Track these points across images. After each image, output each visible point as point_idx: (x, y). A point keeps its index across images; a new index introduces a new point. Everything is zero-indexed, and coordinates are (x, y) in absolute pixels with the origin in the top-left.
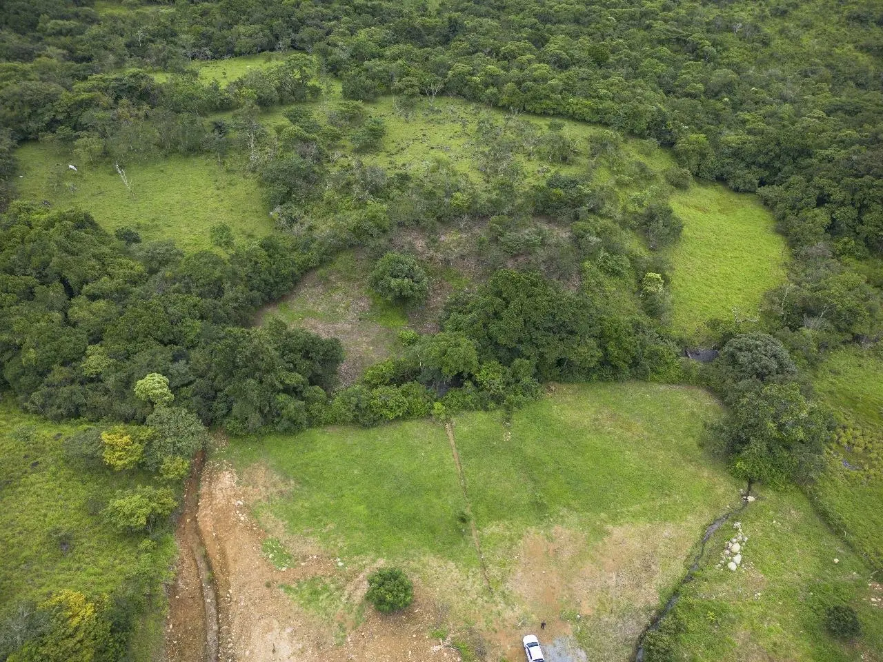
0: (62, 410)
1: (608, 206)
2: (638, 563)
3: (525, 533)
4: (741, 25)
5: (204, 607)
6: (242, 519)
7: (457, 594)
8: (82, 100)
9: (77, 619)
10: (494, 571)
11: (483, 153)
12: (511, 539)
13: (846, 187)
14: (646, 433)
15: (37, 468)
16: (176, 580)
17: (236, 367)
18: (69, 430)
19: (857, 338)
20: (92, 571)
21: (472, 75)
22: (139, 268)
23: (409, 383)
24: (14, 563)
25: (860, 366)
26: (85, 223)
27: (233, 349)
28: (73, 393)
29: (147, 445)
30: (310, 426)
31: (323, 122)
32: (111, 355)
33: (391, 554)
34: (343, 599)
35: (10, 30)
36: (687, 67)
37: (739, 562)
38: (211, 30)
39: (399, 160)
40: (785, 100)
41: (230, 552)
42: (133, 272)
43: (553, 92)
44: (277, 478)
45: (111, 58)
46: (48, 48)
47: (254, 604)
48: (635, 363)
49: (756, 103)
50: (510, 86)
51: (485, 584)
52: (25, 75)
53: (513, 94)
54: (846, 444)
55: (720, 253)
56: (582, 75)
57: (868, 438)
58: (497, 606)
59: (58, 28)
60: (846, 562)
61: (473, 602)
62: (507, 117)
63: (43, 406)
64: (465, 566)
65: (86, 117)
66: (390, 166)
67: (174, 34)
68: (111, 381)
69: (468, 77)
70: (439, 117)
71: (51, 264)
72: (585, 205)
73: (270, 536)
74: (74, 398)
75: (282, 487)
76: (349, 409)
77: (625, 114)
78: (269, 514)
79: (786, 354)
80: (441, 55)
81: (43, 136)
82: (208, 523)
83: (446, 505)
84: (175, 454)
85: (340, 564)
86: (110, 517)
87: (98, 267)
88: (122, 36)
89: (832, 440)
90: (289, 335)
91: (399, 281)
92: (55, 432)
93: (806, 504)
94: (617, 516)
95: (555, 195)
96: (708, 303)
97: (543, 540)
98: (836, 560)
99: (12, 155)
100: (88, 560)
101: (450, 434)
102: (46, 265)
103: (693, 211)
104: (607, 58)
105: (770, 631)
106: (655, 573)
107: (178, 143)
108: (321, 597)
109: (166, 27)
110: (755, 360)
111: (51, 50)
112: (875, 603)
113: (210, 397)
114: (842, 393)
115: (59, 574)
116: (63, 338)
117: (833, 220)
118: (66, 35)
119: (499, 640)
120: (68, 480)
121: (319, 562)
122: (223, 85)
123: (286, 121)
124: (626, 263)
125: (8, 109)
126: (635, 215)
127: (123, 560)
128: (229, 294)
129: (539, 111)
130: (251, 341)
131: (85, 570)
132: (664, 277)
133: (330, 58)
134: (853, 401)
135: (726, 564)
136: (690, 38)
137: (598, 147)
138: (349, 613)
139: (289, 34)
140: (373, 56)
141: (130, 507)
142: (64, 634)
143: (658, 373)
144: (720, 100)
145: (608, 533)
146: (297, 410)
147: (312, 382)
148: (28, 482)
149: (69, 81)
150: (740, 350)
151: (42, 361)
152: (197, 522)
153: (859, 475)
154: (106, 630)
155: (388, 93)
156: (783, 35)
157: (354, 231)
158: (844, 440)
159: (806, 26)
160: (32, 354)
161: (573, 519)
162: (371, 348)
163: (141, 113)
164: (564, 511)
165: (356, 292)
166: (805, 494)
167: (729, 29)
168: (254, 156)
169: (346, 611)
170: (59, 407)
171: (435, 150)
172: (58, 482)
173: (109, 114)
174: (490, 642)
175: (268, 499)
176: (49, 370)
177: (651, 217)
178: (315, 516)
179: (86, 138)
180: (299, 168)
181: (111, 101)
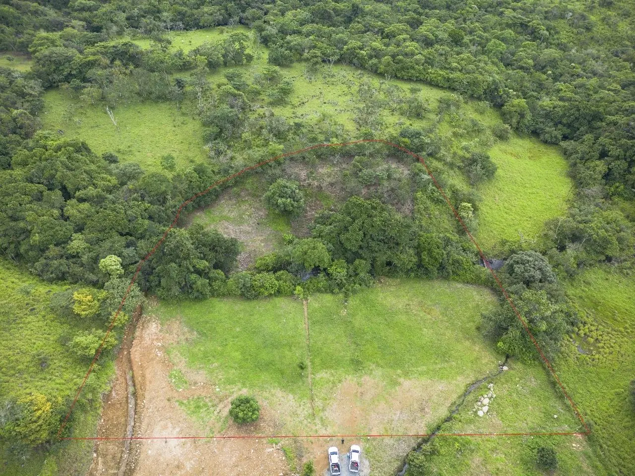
0: (53, 275)
1: (443, 152)
2: (416, 406)
3: (343, 380)
4: (571, 14)
5: (127, 410)
6: (159, 355)
7: (291, 416)
8: (89, 61)
9: (40, 412)
10: (319, 403)
11: (358, 108)
12: (334, 383)
13: (621, 146)
14: (440, 317)
15: (33, 312)
16: (111, 391)
17: (164, 254)
18: (56, 289)
19: (609, 259)
20: (58, 381)
21: (361, 49)
22: (114, 181)
23: (282, 272)
24: (12, 372)
25: (607, 279)
26: (82, 148)
27: (163, 242)
28: (61, 264)
29: (102, 303)
30: (213, 296)
31: (250, 82)
32: (87, 241)
33: (252, 386)
34: (216, 413)
35: (51, 6)
36: (525, 46)
37: (486, 411)
38: (184, 9)
39: (300, 111)
40: (595, 74)
41: (148, 376)
42: (109, 184)
43: (417, 64)
44: (186, 329)
45: (115, 28)
46: (73, 21)
47: (158, 411)
48: (442, 267)
49: (572, 76)
50: (387, 59)
51: (310, 411)
52: (53, 42)
53: (388, 64)
54: (583, 335)
55: (521, 189)
56: (441, 51)
57: (600, 333)
58: (316, 425)
59: (82, 6)
60: (562, 418)
61: (301, 422)
62: (381, 82)
63: (42, 271)
64: (299, 398)
65: (91, 73)
66: (293, 115)
67: (159, 12)
68: (85, 259)
69: (358, 51)
70: (333, 79)
71: (56, 177)
72: (425, 151)
73: (175, 368)
74: (61, 268)
75: (188, 335)
76: (238, 287)
77: (468, 82)
78: (177, 353)
79: (549, 268)
80: (341, 34)
81: (62, 85)
82: (137, 356)
83: (293, 356)
84: (119, 310)
85: (218, 390)
86: (73, 347)
87: (87, 179)
88: (124, 12)
89: (573, 332)
90: (204, 235)
91: (284, 200)
92: (48, 289)
93: (543, 376)
94: (408, 373)
95: (404, 142)
96: (505, 226)
97: (355, 385)
98: (556, 416)
99: (41, 98)
100: (57, 374)
101: (306, 309)
102: (53, 177)
103: (509, 156)
104: (463, 39)
105: (497, 460)
106: (427, 413)
107: (151, 93)
108: (201, 410)
109: (155, 7)
110: (526, 271)
111: (75, 22)
112: (574, 447)
113: (148, 272)
114: (589, 298)
115: (38, 381)
116: (57, 228)
117: (610, 169)
118: (86, 11)
119: (313, 449)
120: (52, 321)
121: (204, 388)
122: (186, 51)
123: (225, 80)
124: (449, 194)
125: (41, 66)
126: (463, 159)
127: (79, 376)
128: (170, 202)
129: (405, 78)
130: (175, 238)
131: (54, 380)
132: (474, 206)
133: (263, 33)
134: (596, 304)
135: (476, 412)
136: (530, 24)
137: (445, 106)
138: (218, 422)
139: (238, 13)
140: (294, 32)
141: (86, 342)
142: (31, 420)
143: (458, 275)
144: (544, 73)
145: (400, 384)
146: (203, 285)
147: (216, 267)
148: (27, 321)
149: (83, 46)
150: (518, 263)
151: (43, 242)
152: (130, 355)
153: (587, 358)
154: (56, 420)
155: (300, 61)
156: (605, 23)
157: (259, 163)
158: (582, 332)
159: (625, 15)
160: (37, 237)
161: (378, 372)
162: (263, 244)
163: (128, 72)
164: (373, 366)
165: (257, 205)
166: (544, 368)
167: (562, 17)
168: (201, 104)
169: (216, 421)
170: (52, 273)
171: (327, 104)
172: (45, 323)
173: (106, 72)
174: (307, 448)
175: (178, 343)
176: (48, 248)
177: (473, 161)
178: (206, 357)
179: (89, 88)
180: (228, 116)
181: (108, 62)
